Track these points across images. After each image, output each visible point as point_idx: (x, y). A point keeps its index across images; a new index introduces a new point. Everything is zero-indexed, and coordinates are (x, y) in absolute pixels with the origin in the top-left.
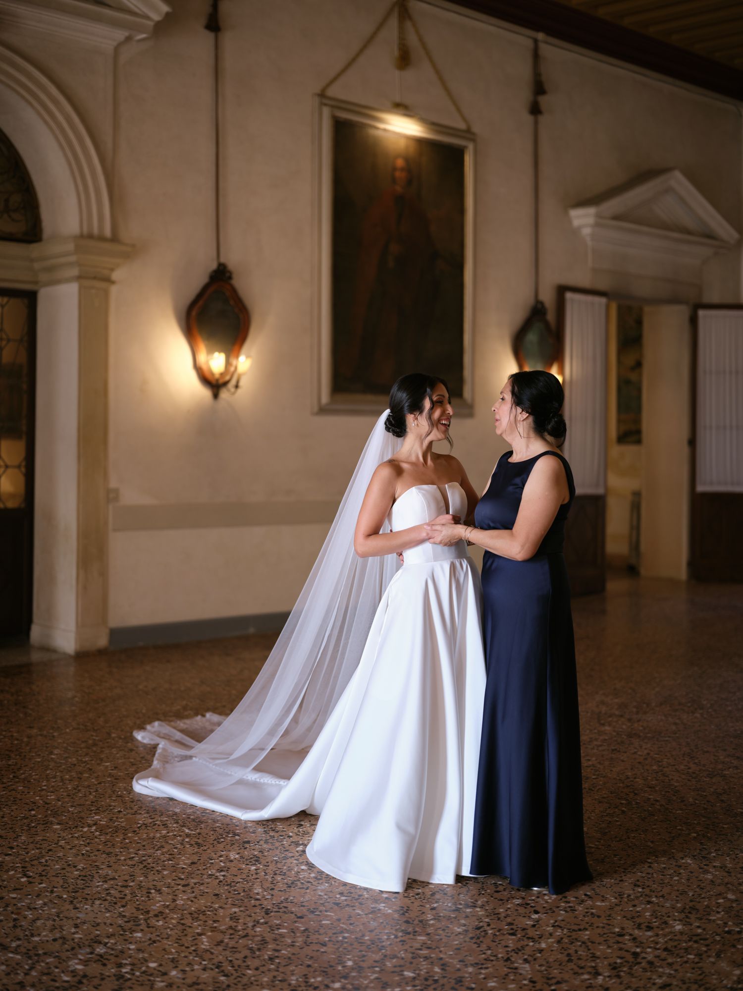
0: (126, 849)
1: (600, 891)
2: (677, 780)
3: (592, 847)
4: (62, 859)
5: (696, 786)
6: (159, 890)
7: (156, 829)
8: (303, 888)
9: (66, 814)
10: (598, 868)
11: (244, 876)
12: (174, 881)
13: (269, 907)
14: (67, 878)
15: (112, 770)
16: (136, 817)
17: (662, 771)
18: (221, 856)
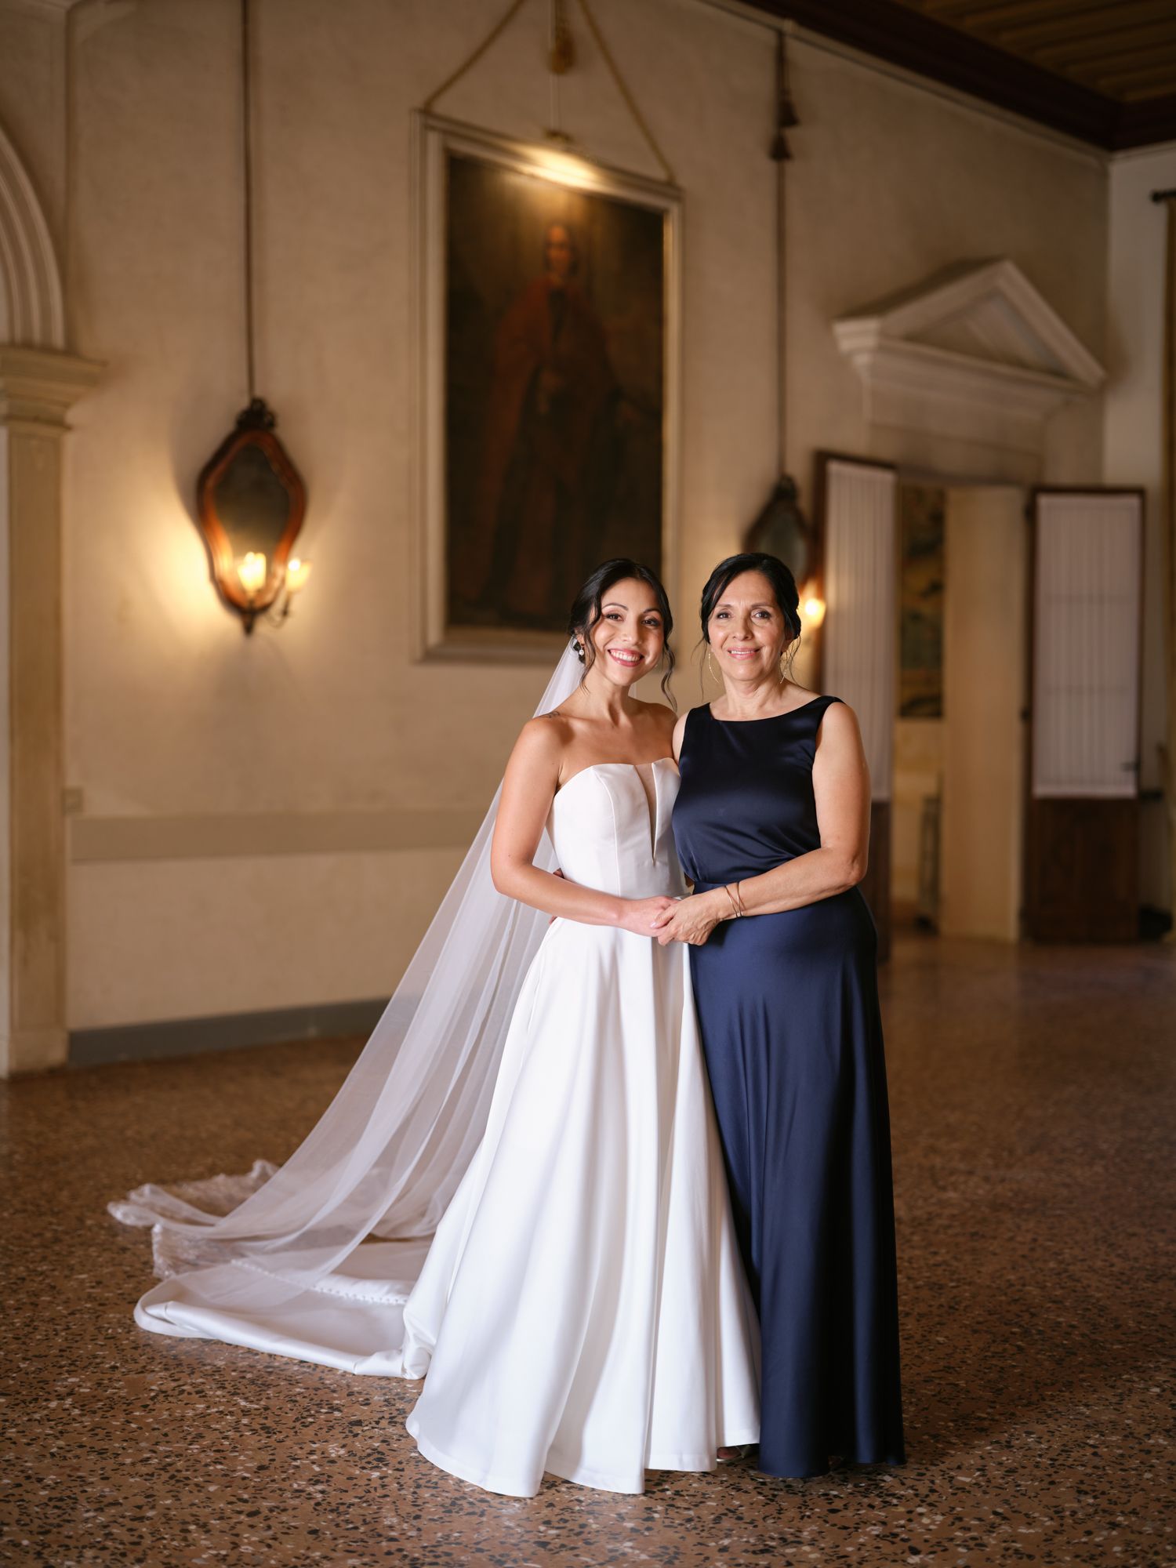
0: (134, 1442)
1: (1019, 1505)
2: (1097, 1287)
3: (985, 1419)
4: (14, 1465)
5: (1132, 1298)
6: (205, 1525)
7: (185, 1402)
8: (473, 1513)
9: (14, 1375)
10: (1004, 1458)
11: (360, 1492)
12: (229, 1506)
13: (416, 1555)
14: (26, 1505)
15: (93, 1287)
16: (145, 1377)
17: (1066, 1271)
18: (312, 1452)
